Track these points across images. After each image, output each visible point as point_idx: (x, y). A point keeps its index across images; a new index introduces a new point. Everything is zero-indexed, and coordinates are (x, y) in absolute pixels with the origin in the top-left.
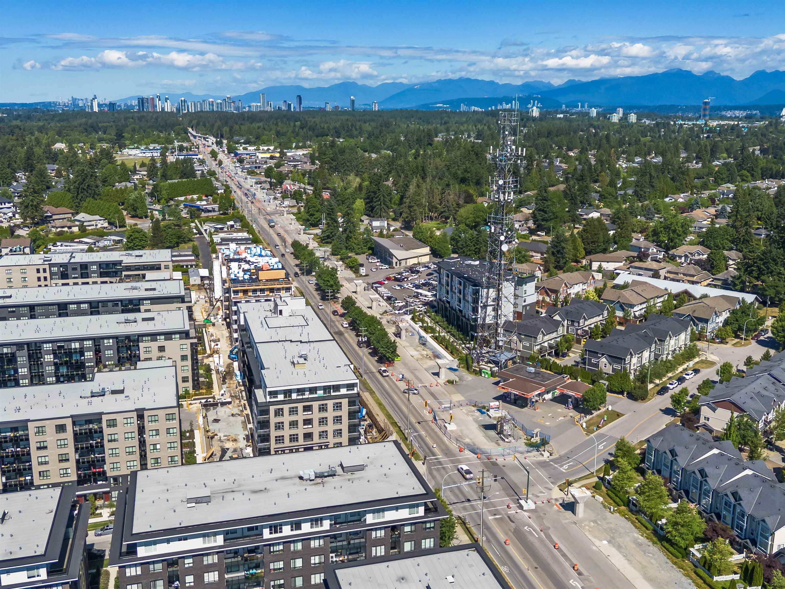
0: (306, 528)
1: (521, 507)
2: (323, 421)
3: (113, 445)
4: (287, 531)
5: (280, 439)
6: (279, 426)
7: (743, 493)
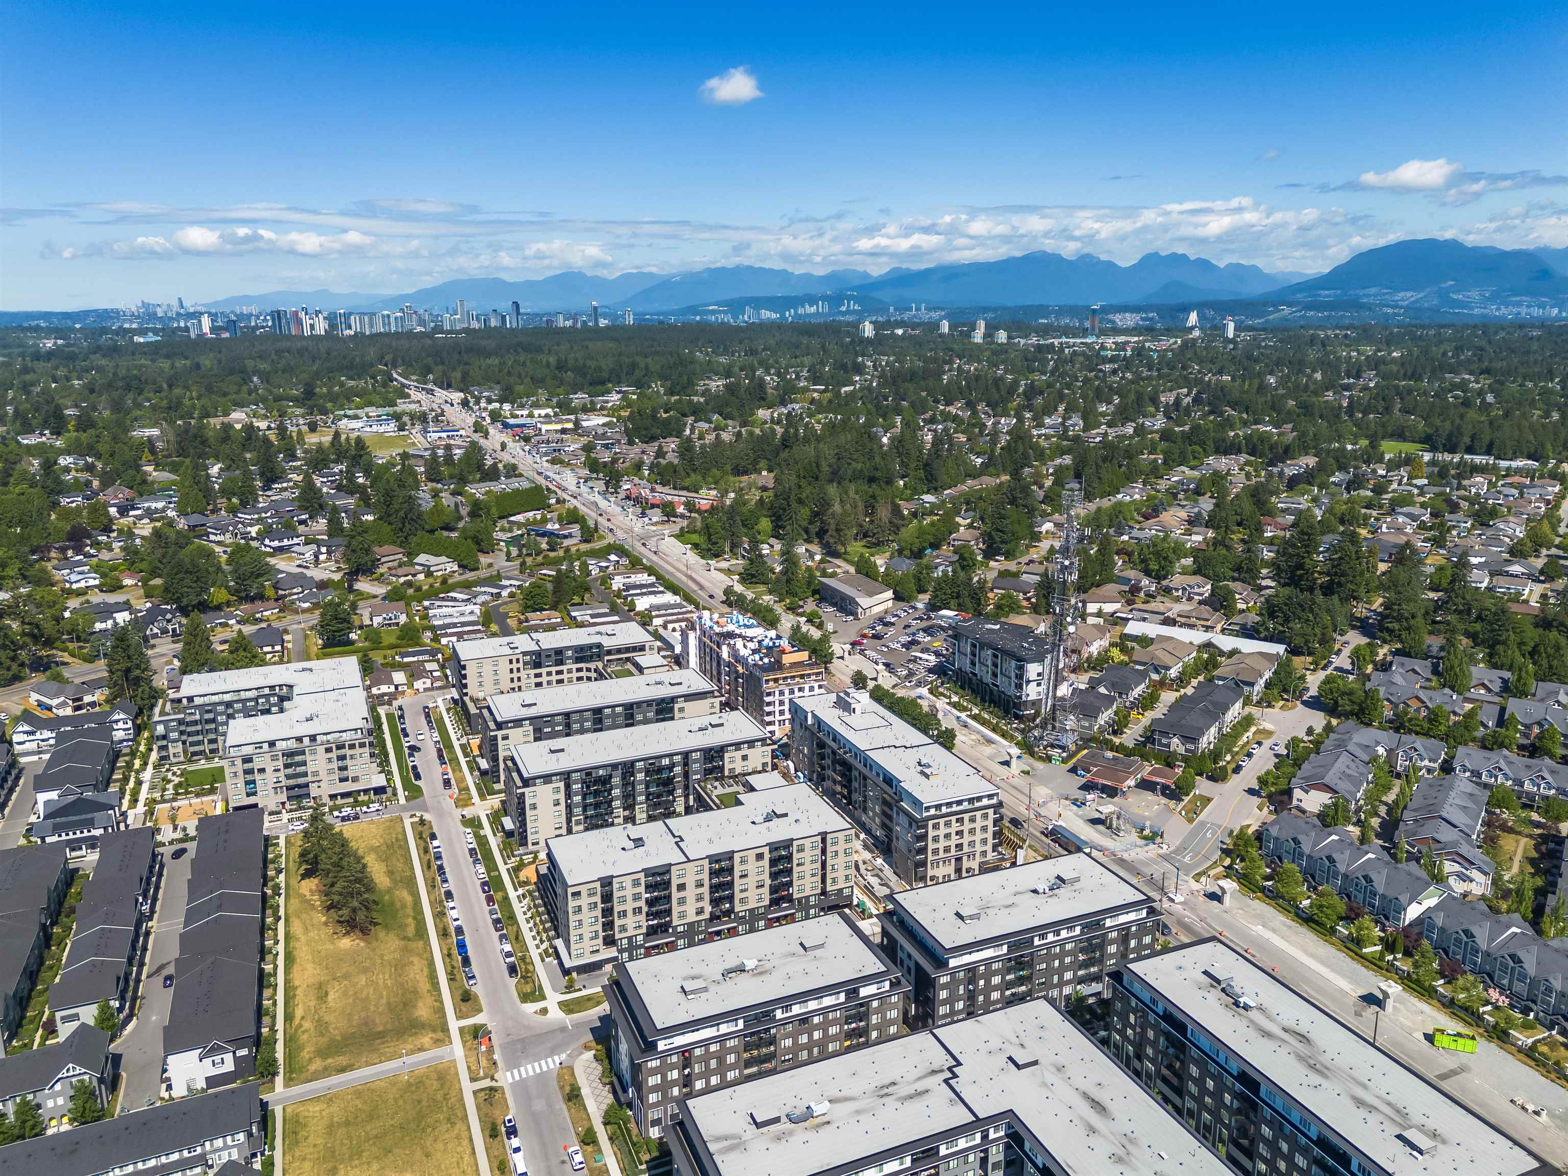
0: (1064, 934)
1: (1172, 901)
2: (972, 831)
3: (800, 869)
4: (1051, 938)
5: (936, 851)
6: (936, 839)
7: (1373, 876)
